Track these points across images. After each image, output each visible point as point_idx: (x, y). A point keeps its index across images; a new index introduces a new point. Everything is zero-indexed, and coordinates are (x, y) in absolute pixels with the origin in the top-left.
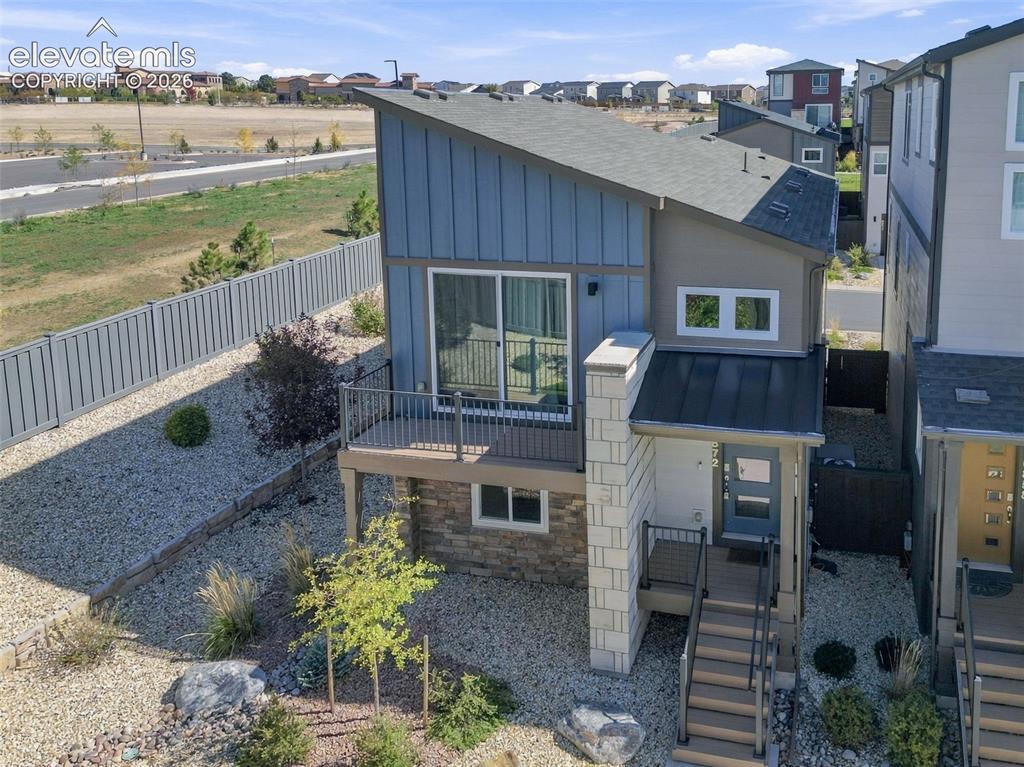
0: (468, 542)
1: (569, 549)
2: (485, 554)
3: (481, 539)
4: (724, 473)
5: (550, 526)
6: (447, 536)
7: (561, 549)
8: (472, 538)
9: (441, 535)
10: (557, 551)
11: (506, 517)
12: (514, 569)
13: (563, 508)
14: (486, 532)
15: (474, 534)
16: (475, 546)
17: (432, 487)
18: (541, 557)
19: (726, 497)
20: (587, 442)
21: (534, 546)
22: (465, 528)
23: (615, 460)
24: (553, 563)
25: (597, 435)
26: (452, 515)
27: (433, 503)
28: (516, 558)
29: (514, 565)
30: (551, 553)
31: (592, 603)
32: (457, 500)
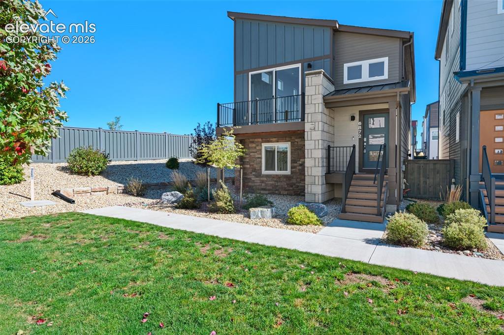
0: (260, 180)
1: (299, 180)
2: (266, 185)
3: (265, 179)
4: (364, 142)
5: (291, 171)
6: (253, 179)
7: (295, 180)
8: (261, 179)
9: (250, 179)
10: (294, 181)
11: (274, 170)
12: (277, 190)
13: (297, 163)
14: (267, 176)
15: (262, 177)
16: (262, 182)
17: (248, 160)
18: (287, 184)
19: (365, 152)
20: (306, 106)
21: (285, 179)
22: (259, 175)
23: (317, 111)
24: (292, 186)
25: (310, 102)
26: (254, 170)
27: (248, 166)
28: (277, 186)
29: (277, 189)
30: (291, 182)
31: (306, 174)
32: (257, 164)
